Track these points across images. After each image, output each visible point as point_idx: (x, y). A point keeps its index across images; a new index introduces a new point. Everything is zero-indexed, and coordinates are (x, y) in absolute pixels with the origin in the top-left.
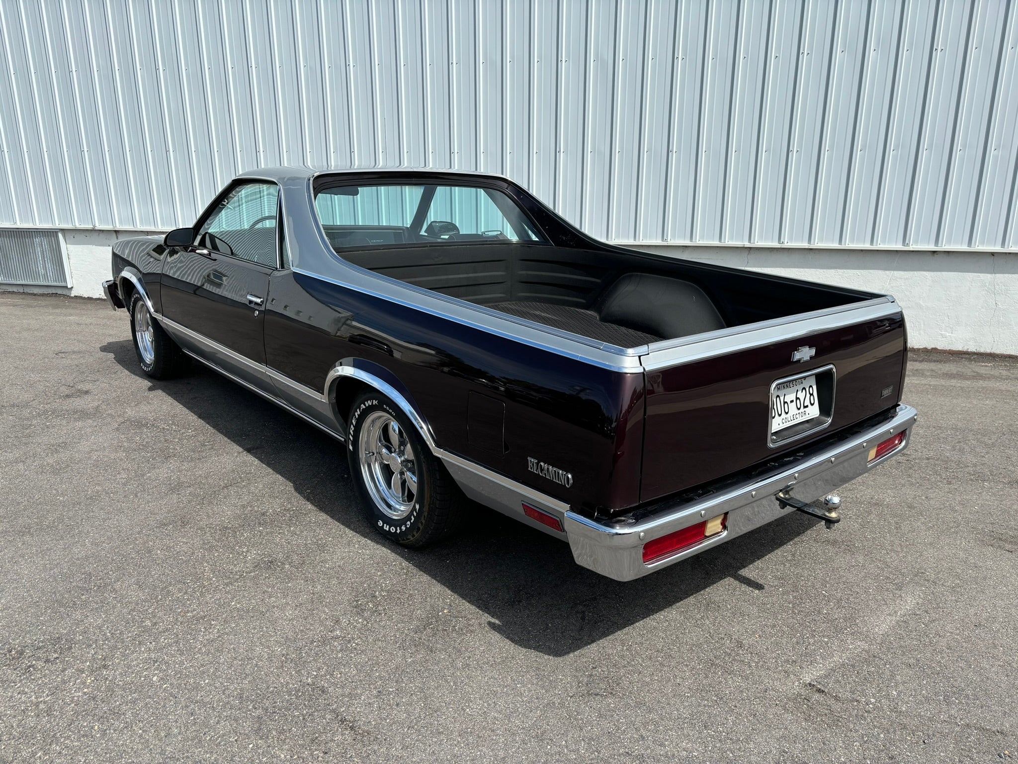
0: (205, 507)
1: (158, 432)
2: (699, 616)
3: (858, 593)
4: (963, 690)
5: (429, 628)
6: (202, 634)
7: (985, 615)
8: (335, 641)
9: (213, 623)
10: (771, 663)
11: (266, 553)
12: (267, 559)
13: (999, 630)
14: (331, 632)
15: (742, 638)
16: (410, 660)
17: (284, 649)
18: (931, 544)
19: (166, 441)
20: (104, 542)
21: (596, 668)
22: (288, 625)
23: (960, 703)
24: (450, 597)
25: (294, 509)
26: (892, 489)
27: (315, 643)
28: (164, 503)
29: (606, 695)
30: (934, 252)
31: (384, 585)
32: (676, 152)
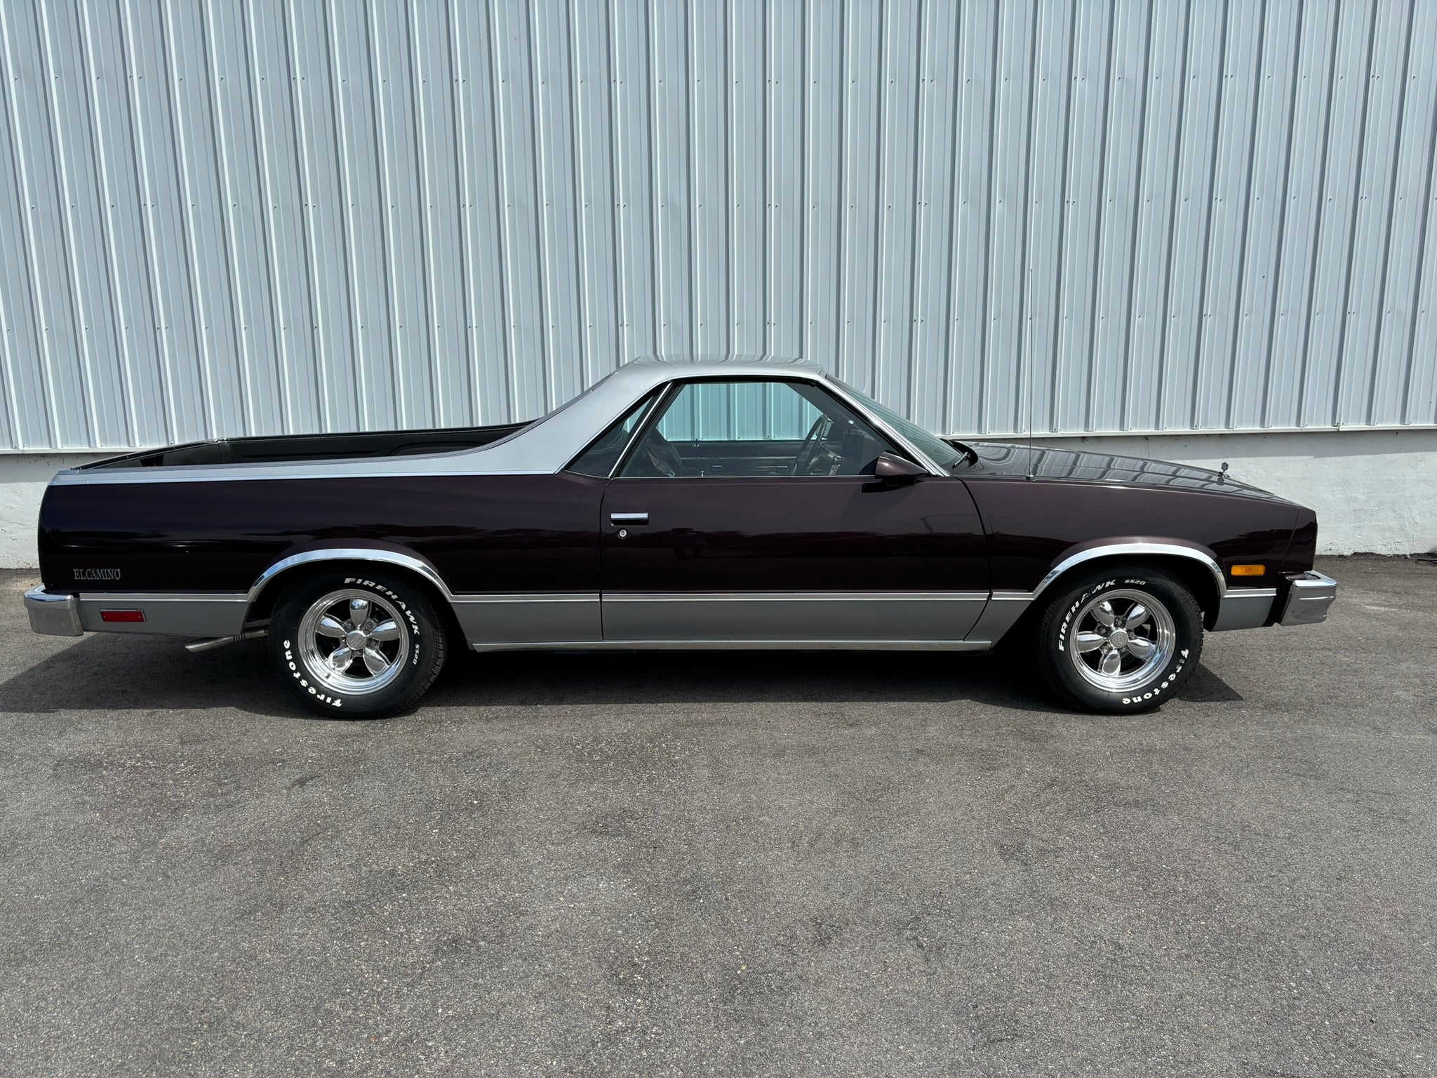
0: (292, 876)
1: (130, 773)
2: (1050, 919)
3: (1199, 861)
4: (1371, 955)
5: (738, 994)
6: (424, 1063)
7: (1339, 866)
8: (625, 1036)
9: (430, 1044)
10: (1165, 962)
11: (438, 929)
12: (445, 938)
13: (1362, 880)
14: (610, 1023)
15: (1115, 937)
16: (742, 1042)
17: (561, 1061)
18: (1235, 790)
19: (153, 785)
20: (166, 955)
21: (977, 1006)
22: (542, 1025)
23: (1377, 970)
24: (736, 947)
25: (433, 859)
26: (1153, 730)
27: (599, 1044)
28: (221, 880)
29: (1012, 1039)
30: (1084, 438)
31: (637, 947)
32: (774, 324)
